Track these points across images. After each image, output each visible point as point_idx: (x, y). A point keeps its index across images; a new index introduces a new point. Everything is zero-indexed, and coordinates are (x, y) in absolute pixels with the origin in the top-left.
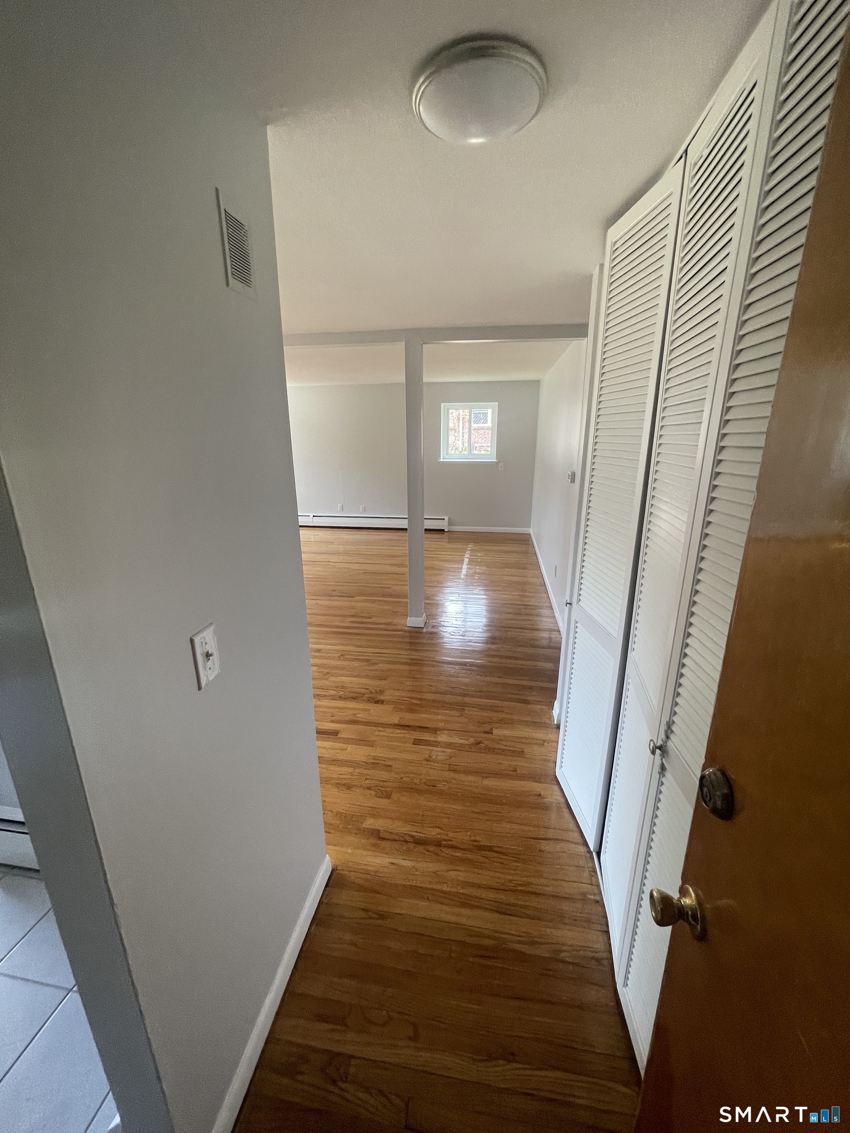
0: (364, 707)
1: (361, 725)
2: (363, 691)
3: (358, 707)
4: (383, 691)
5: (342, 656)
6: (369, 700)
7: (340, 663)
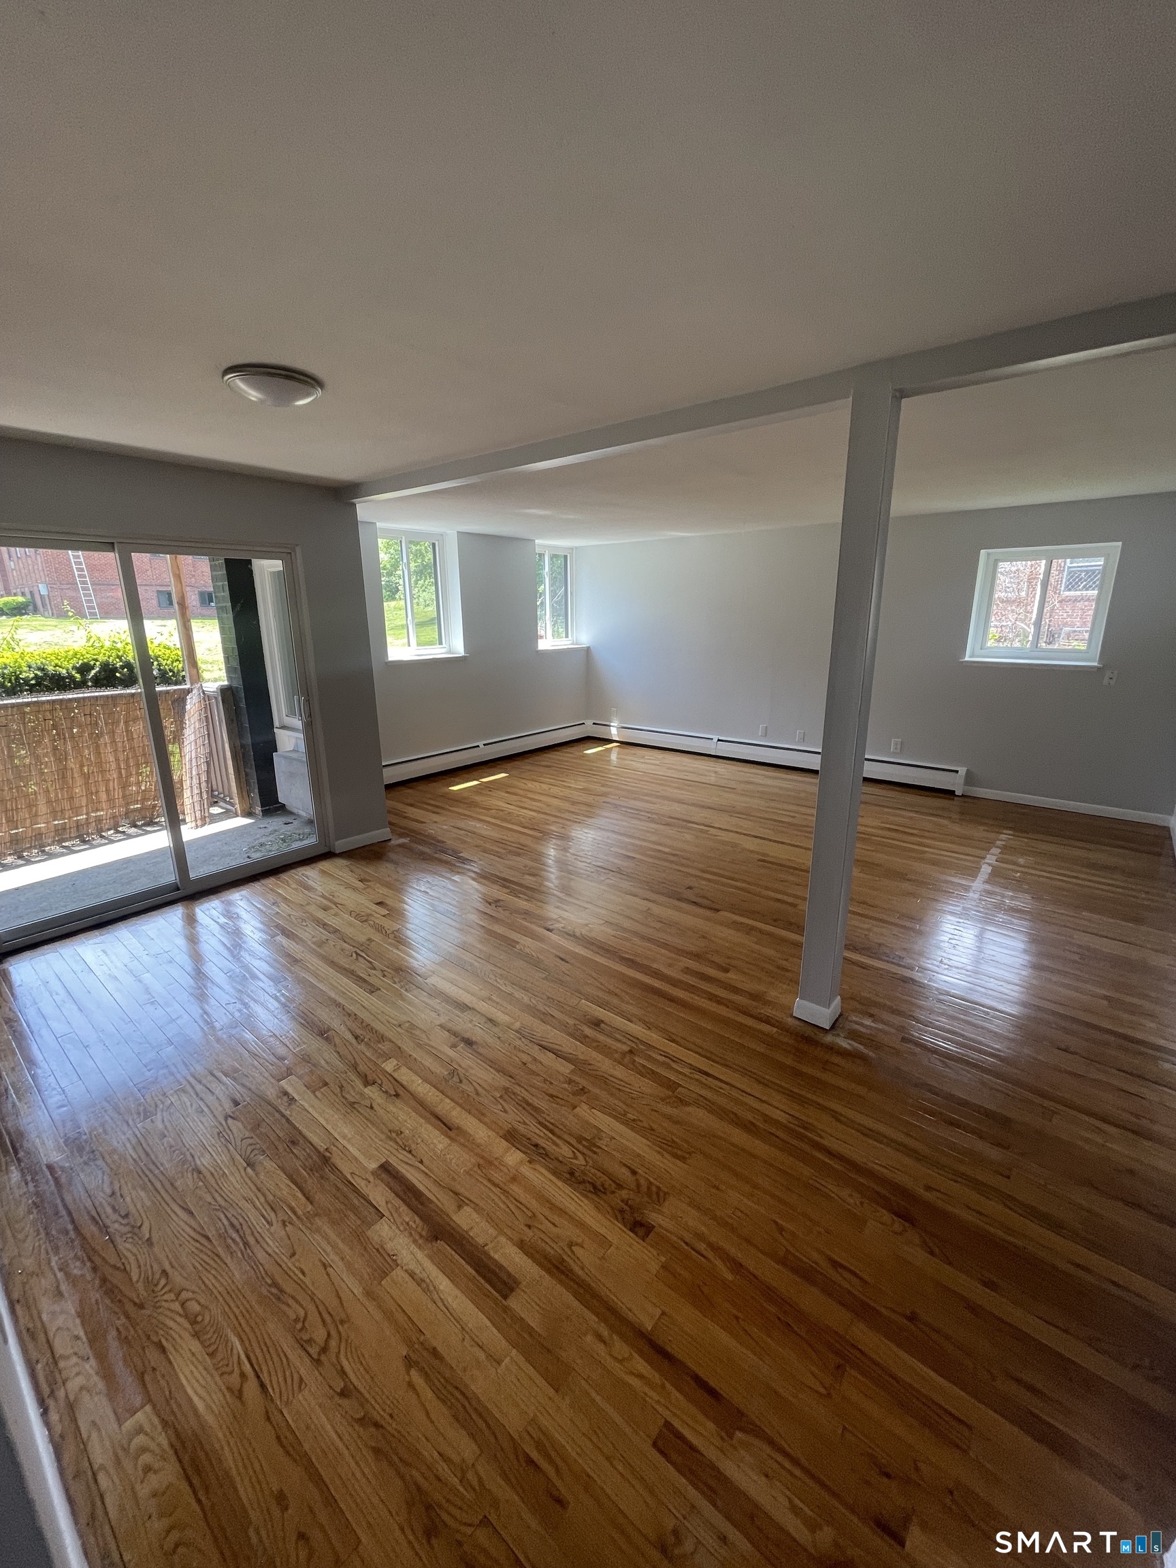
0: (603, 1231)
1: (568, 1288)
2: (624, 1174)
3: (589, 1221)
4: (665, 1194)
5: (632, 1054)
6: (622, 1211)
7: (620, 1072)
